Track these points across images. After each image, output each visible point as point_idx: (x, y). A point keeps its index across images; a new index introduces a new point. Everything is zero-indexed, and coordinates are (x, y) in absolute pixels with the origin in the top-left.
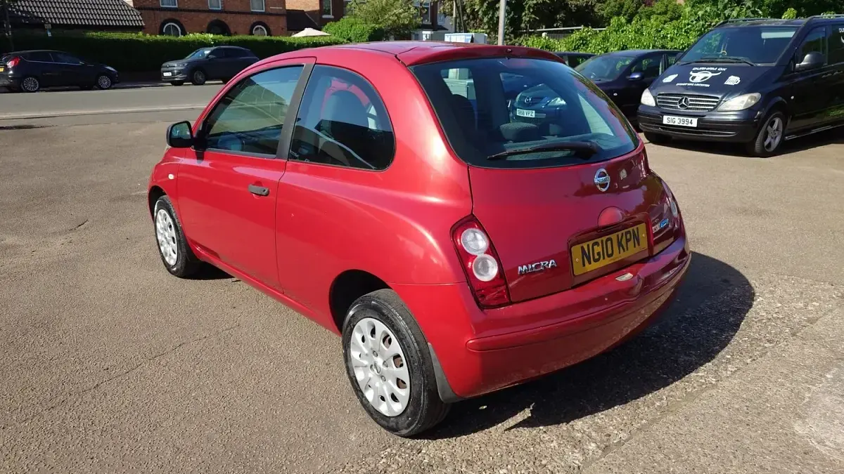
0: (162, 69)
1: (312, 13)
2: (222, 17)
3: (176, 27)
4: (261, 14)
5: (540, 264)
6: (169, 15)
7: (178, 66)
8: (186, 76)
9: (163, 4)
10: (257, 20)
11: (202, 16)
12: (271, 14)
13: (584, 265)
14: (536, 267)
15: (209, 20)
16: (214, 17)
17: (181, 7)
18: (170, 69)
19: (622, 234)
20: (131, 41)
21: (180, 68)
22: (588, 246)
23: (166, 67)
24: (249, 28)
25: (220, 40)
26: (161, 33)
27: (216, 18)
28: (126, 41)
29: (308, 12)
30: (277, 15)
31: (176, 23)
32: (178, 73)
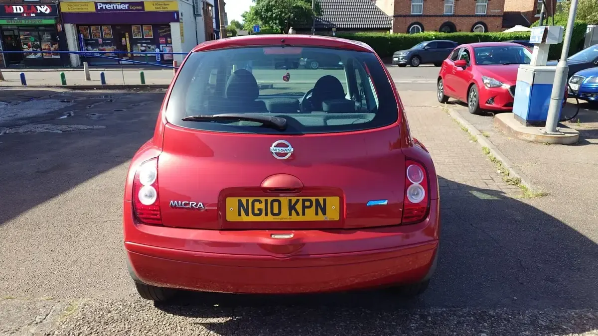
0: (394, 56)
1: (527, 13)
2: (452, 20)
3: (419, 29)
4: (482, 16)
5: (189, 203)
6: (415, 20)
7: (403, 54)
8: (406, 61)
9: (412, 13)
10: (478, 21)
11: (438, 19)
12: (491, 16)
13: (240, 215)
14: (185, 204)
15: (442, 22)
16: (446, 20)
17: (425, 14)
18: (398, 56)
19: (298, 201)
20: (380, 38)
21: (404, 55)
22: (247, 201)
23: (396, 54)
24: (471, 27)
25: (440, 36)
26: (408, 32)
27: (447, 21)
28: (377, 37)
29: (523, 13)
30: (494, 16)
31: (419, 25)
32: (402, 59)
